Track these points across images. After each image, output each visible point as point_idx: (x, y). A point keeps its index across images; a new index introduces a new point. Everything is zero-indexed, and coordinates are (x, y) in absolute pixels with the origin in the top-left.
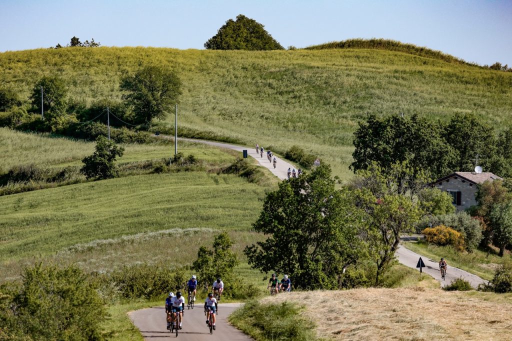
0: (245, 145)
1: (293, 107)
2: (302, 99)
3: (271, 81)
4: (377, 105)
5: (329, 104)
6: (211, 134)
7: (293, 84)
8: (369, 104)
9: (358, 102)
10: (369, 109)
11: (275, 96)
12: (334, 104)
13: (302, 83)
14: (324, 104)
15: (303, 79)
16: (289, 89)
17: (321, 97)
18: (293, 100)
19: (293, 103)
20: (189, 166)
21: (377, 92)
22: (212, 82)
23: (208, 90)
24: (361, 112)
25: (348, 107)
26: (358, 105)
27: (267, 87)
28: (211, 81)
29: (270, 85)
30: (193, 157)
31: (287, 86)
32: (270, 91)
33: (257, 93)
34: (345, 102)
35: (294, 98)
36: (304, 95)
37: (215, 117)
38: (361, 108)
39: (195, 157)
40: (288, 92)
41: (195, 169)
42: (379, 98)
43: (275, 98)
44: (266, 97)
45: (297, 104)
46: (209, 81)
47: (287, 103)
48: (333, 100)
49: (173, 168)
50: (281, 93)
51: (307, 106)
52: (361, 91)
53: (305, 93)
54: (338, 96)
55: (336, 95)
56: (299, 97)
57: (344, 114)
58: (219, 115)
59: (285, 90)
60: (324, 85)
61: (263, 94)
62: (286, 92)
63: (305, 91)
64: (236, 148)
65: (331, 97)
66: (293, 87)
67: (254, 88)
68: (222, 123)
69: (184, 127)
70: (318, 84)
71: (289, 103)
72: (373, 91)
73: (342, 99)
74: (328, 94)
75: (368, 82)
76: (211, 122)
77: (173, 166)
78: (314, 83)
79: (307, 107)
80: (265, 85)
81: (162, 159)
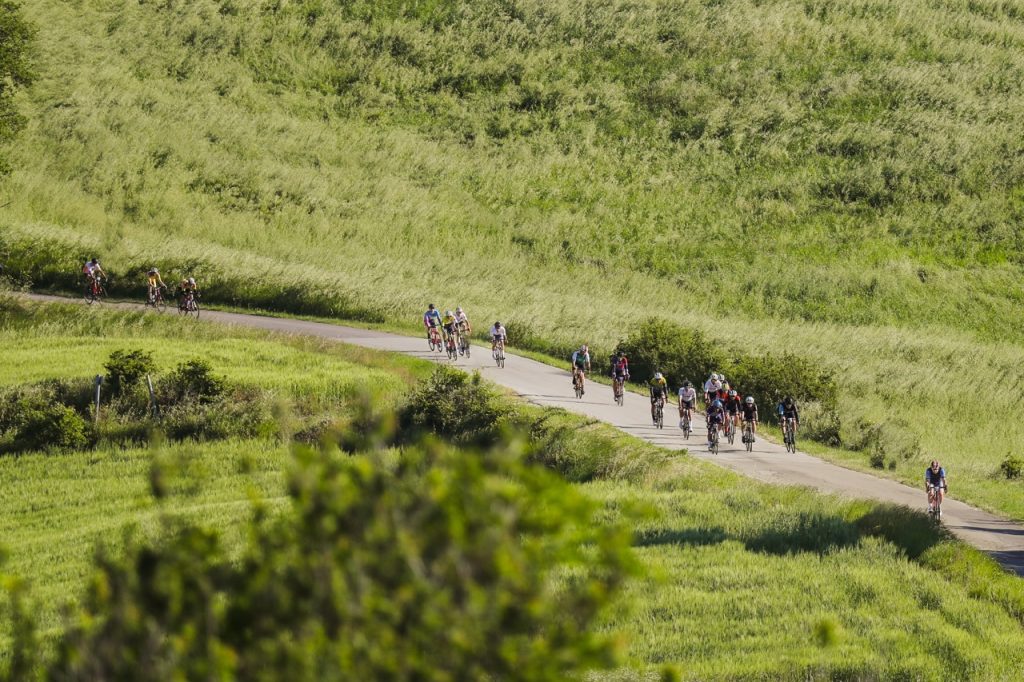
0: (380, 320)
1: (526, 150)
2: (562, 113)
3: (398, 27)
4: (932, 137)
5: (697, 132)
6: (197, 271)
7: (511, 41)
8: (888, 134)
9: (832, 126)
10: (893, 154)
11: (433, 99)
12: (724, 133)
13: (553, 40)
14: (675, 136)
15: (554, 20)
16: (495, 66)
17: (652, 102)
18: (524, 119)
19: (527, 133)
20: (191, 411)
21: (919, 76)
22: (117, 34)
23: (108, 72)
24: (859, 172)
25: (790, 148)
26: (837, 138)
27: (386, 57)
28: (111, 30)
29: (399, 49)
30: (204, 370)
31: (479, 51)
32: (409, 76)
33: (344, 85)
34: (772, 125)
35: (523, 106)
36: (573, 92)
37: (176, 197)
38: (851, 150)
39: (216, 372)
40: (496, 82)
41: (225, 426)
42: (926, 101)
43: (431, 108)
44: (389, 104)
45: (546, 138)
46: (101, 28)
47: (496, 132)
48: (716, 117)
49: (112, 426)
50: (460, 86)
51: (596, 144)
52: (839, 72)
53: (577, 85)
54: (736, 95)
55: (724, 92)
56: (551, 104)
57: (778, 179)
58: (193, 186)
59: (479, 68)
60: (660, 48)
61: (372, 91)
62: (482, 80)
63: (574, 74)
64: (348, 336)
65: (701, 100)
66: (513, 55)
67: (322, 62)
68: (219, 221)
69: (55, 242)
70: (630, 40)
71: (504, 134)
72: (896, 72)
73: (758, 111)
74: (690, 91)
75: (858, 29)
76: (163, 218)
77: (108, 418)
78: (609, 37)
79: (593, 151)
80: (376, 47)
81: (45, 384)
